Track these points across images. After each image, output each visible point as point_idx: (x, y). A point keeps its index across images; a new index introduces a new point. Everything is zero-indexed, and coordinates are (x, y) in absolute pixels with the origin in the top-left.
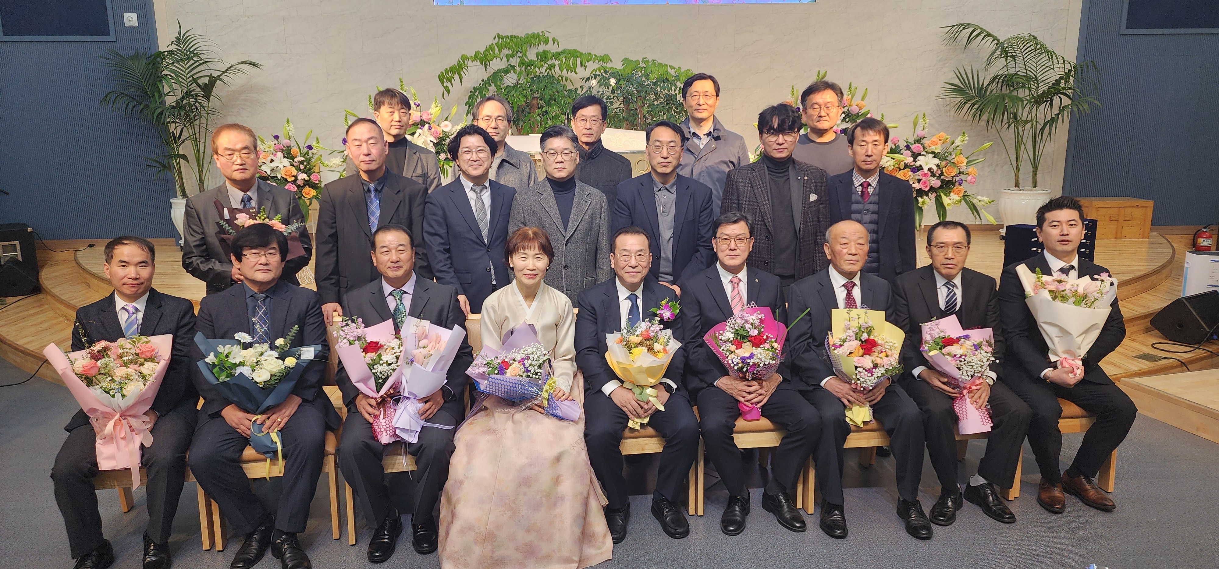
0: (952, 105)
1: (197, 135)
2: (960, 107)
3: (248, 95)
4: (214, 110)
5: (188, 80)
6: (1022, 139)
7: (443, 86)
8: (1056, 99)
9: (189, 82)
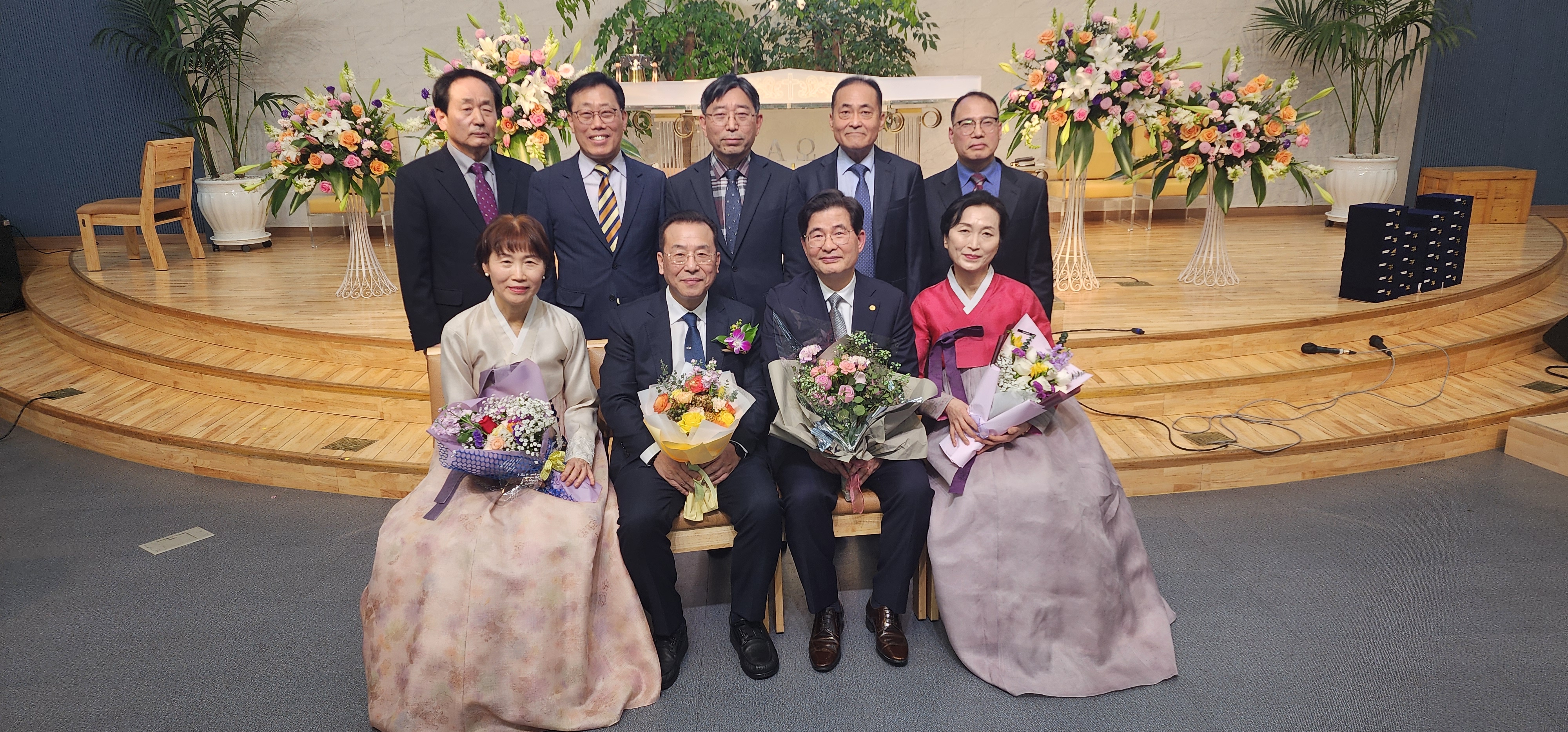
0: (1266, 39)
1: (227, 89)
2: (1276, 42)
3: (295, 33)
4: (249, 55)
5: (211, 12)
6: (1362, 87)
7: (563, 17)
8: (1411, 30)
9: (211, 15)
